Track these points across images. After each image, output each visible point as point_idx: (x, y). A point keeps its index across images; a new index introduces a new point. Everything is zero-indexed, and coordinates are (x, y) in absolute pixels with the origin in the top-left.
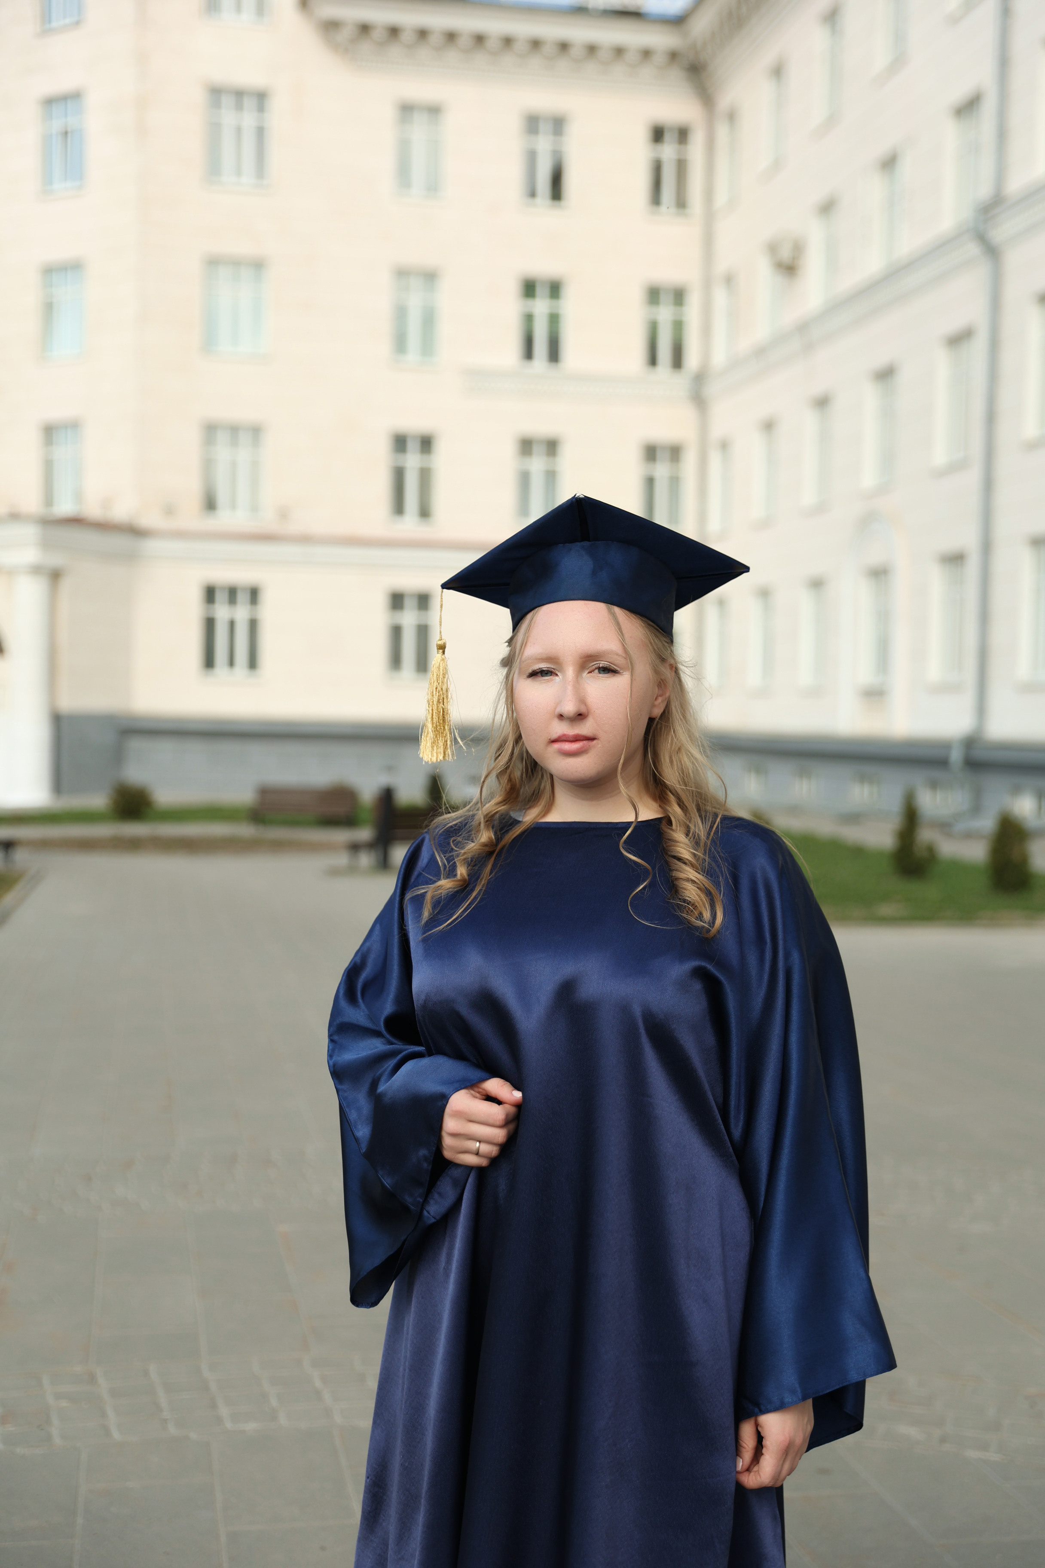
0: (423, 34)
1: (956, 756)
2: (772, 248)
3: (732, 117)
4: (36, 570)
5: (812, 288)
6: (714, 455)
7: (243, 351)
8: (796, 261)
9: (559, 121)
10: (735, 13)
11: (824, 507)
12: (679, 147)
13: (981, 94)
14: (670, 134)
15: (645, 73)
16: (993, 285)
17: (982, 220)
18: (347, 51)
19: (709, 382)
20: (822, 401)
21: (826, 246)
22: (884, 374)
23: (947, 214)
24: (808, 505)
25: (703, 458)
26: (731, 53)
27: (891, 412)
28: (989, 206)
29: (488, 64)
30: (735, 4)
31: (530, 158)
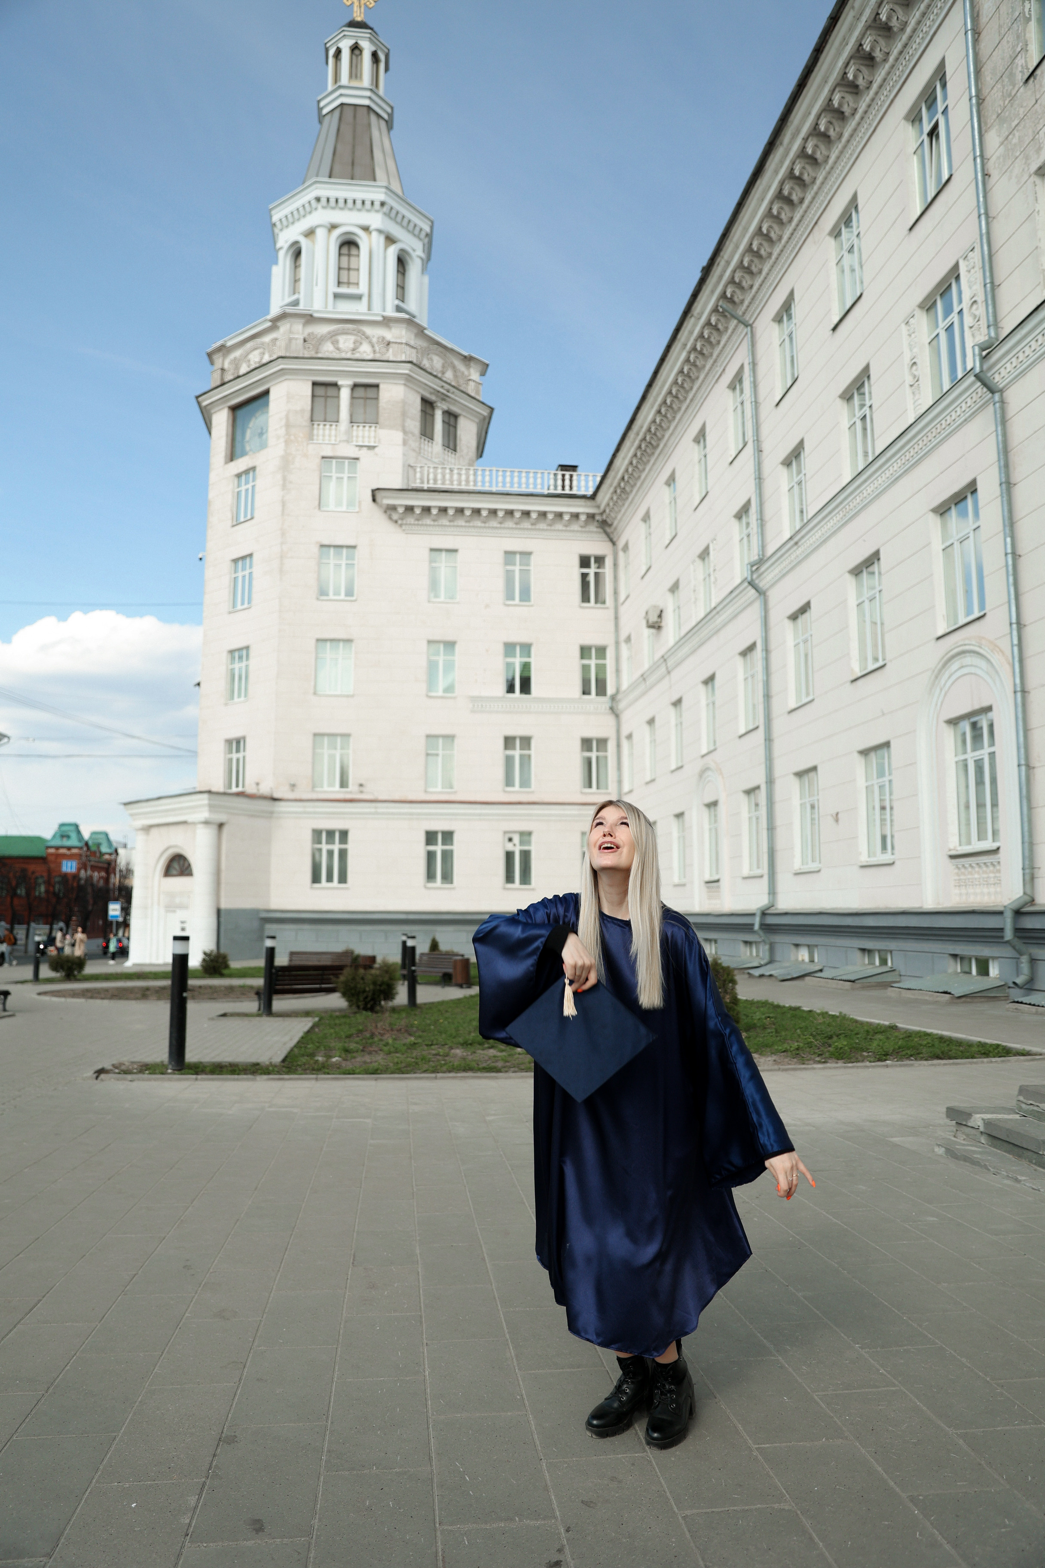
0: (443, 510)
1: (757, 922)
2: (647, 615)
4: (206, 823)
5: (671, 633)
6: (625, 743)
7: (338, 693)
8: (661, 622)
9: (526, 555)
10: (623, 490)
11: (681, 767)
12: (599, 568)
13: (749, 502)
14: (592, 560)
15: (575, 527)
16: (763, 614)
17: (755, 576)
18: (400, 522)
19: (620, 700)
20: (677, 703)
21: (677, 611)
22: (710, 680)
23: (738, 573)
24: (673, 767)
25: (619, 746)
26: (624, 515)
27: (714, 703)
28: (757, 565)
29: (483, 525)
30: (622, 485)
31: (509, 577)
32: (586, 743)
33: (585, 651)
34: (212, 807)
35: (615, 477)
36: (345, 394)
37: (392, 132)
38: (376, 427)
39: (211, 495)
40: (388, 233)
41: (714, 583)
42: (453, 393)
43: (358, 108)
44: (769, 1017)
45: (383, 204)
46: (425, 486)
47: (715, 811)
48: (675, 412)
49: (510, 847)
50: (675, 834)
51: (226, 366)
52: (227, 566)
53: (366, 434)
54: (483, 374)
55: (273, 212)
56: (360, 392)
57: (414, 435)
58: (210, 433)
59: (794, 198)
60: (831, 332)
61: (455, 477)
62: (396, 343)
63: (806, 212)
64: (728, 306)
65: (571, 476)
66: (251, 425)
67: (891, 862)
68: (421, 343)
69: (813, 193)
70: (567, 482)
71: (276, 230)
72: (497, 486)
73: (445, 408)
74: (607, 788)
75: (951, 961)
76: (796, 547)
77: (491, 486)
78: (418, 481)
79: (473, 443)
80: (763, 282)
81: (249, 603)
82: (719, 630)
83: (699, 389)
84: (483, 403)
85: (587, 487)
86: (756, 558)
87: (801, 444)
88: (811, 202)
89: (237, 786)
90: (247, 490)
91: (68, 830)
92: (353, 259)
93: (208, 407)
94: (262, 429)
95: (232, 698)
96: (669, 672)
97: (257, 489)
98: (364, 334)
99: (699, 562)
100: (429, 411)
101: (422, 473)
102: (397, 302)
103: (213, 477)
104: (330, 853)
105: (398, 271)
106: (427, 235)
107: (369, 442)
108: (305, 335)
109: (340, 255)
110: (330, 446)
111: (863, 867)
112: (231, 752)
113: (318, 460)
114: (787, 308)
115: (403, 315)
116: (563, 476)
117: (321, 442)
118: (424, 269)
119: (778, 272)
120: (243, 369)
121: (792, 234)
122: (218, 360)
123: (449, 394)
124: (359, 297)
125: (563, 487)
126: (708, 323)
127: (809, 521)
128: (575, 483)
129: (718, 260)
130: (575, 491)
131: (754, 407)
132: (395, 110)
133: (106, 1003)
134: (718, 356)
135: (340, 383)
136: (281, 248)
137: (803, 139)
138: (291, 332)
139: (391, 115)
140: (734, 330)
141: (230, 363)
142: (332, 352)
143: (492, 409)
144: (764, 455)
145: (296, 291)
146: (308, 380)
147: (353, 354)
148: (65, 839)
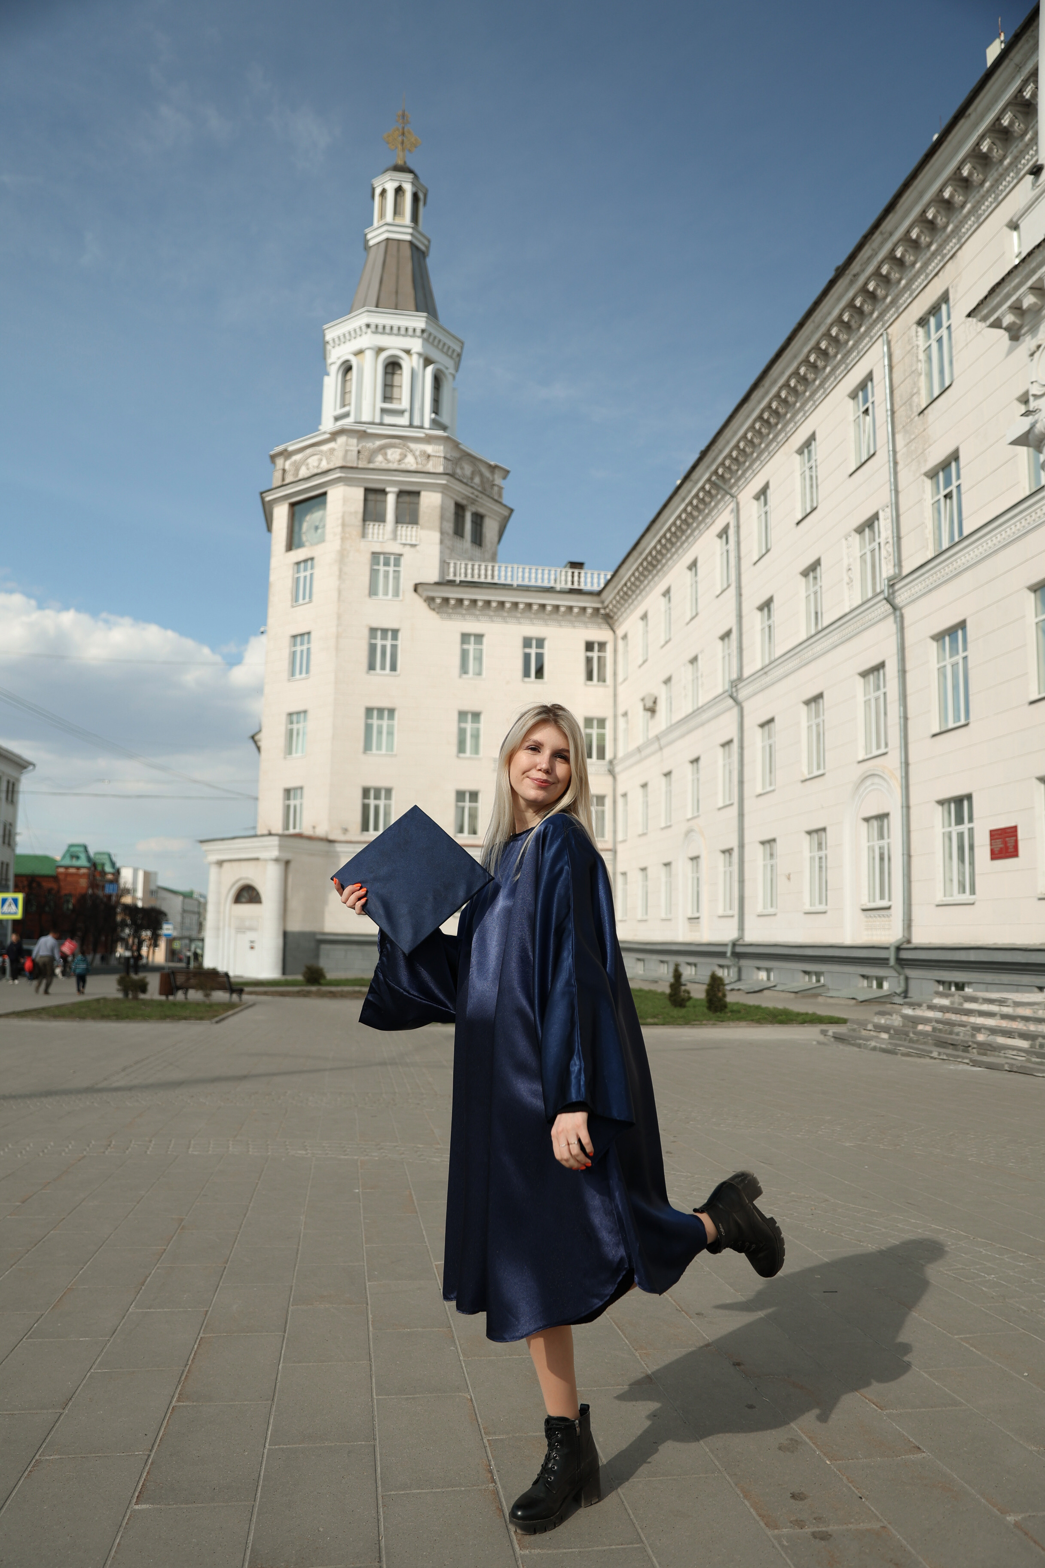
0: (474, 602)
1: (729, 950)
2: (643, 700)
3: (625, 637)
4: (277, 860)
5: (662, 719)
6: (620, 801)
7: (383, 752)
8: (655, 707)
9: (541, 640)
10: (625, 594)
11: (670, 826)
12: (601, 652)
13: (731, 630)
14: (596, 645)
15: (583, 618)
16: (739, 719)
17: (734, 690)
18: (437, 610)
19: (616, 764)
20: (668, 774)
21: (669, 701)
22: (695, 761)
23: (719, 686)
24: (663, 825)
25: (615, 802)
26: (624, 612)
27: (698, 780)
28: (737, 683)
29: (506, 614)
30: (625, 590)
31: (527, 657)
33: (588, 722)
34: (281, 847)
36: (391, 499)
37: (429, 264)
38: (417, 528)
39: (273, 577)
40: (427, 355)
41: (702, 686)
42: (481, 498)
43: (401, 242)
45: (423, 331)
46: (458, 580)
47: (697, 863)
48: (674, 544)
50: (663, 879)
51: (287, 467)
52: (286, 641)
53: (408, 533)
54: (504, 478)
55: (326, 332)
56: (406, 499)
57: (448, 534)
58: (270, 530)
60: (796, 525)
62: (434, 456)
64: (719, 481)
65: (579, 573)
66: (308, 518)
67: (824, 911)
68: (456, 456)
69: (784, 422)
70: (576, 578)
71: (328, 347)
72: (517, 581)
73: (474, 510)
74: (604, 837)
75: (861, 979)
76: (765, 676)
78: (452, 575)
79: (495, 536)
80: (747, 469)
81: (306, 672)
82: (704, 724)
83: (693, 531)
84: (504, 505)
85: (594, 584)
86: (734, 676)
87: (772, 599)
88: (783, 428)
89: (294, 828)
91: (77, 850)
92: (396, 378)
93: (271, 502)
94: (319, 523)
95: (290, 753)
96: (661, 749)
97: (315, 577)
98: (408, 448)
99: (689, 666)
100: (461, 514)
101: (455, 568)
102: (433, 416)
103: (274, 562)
105: (435, 388)
106: (457, 354)
107: (411, 540)
108: (360, 448)
109: (386, 374)
110: (378, 544)
111: (806, 913)
112: (288, 799)
113: (368, 556)
114: (764, 492)
115: (440, 433)
116: (573, 573)
117: (371, 539)
118: (455, 385)
119: (757, 467)
120: (303, 472)
122: (280, 463)
123: (478, 499)
124: (401, 412)
125: (572, 584)
126: (703, 489)
127: (776, 660)
128: (582, 579)
129: (713, 448)
130: (582, 587)
131: (737, 558)
132: (432, 243)
134: (710, 512)
135: (388, 489)
136: (332, 363)
138: (347, 445)
139: (428, 247)
140: (723, 496)
141: (292, 467)
142: (381, 463)
143: (512, 510)
144: (744, 598)
145: (347, 402)
146: (360, 486)
147: (399, 464)
148: (74, 860)
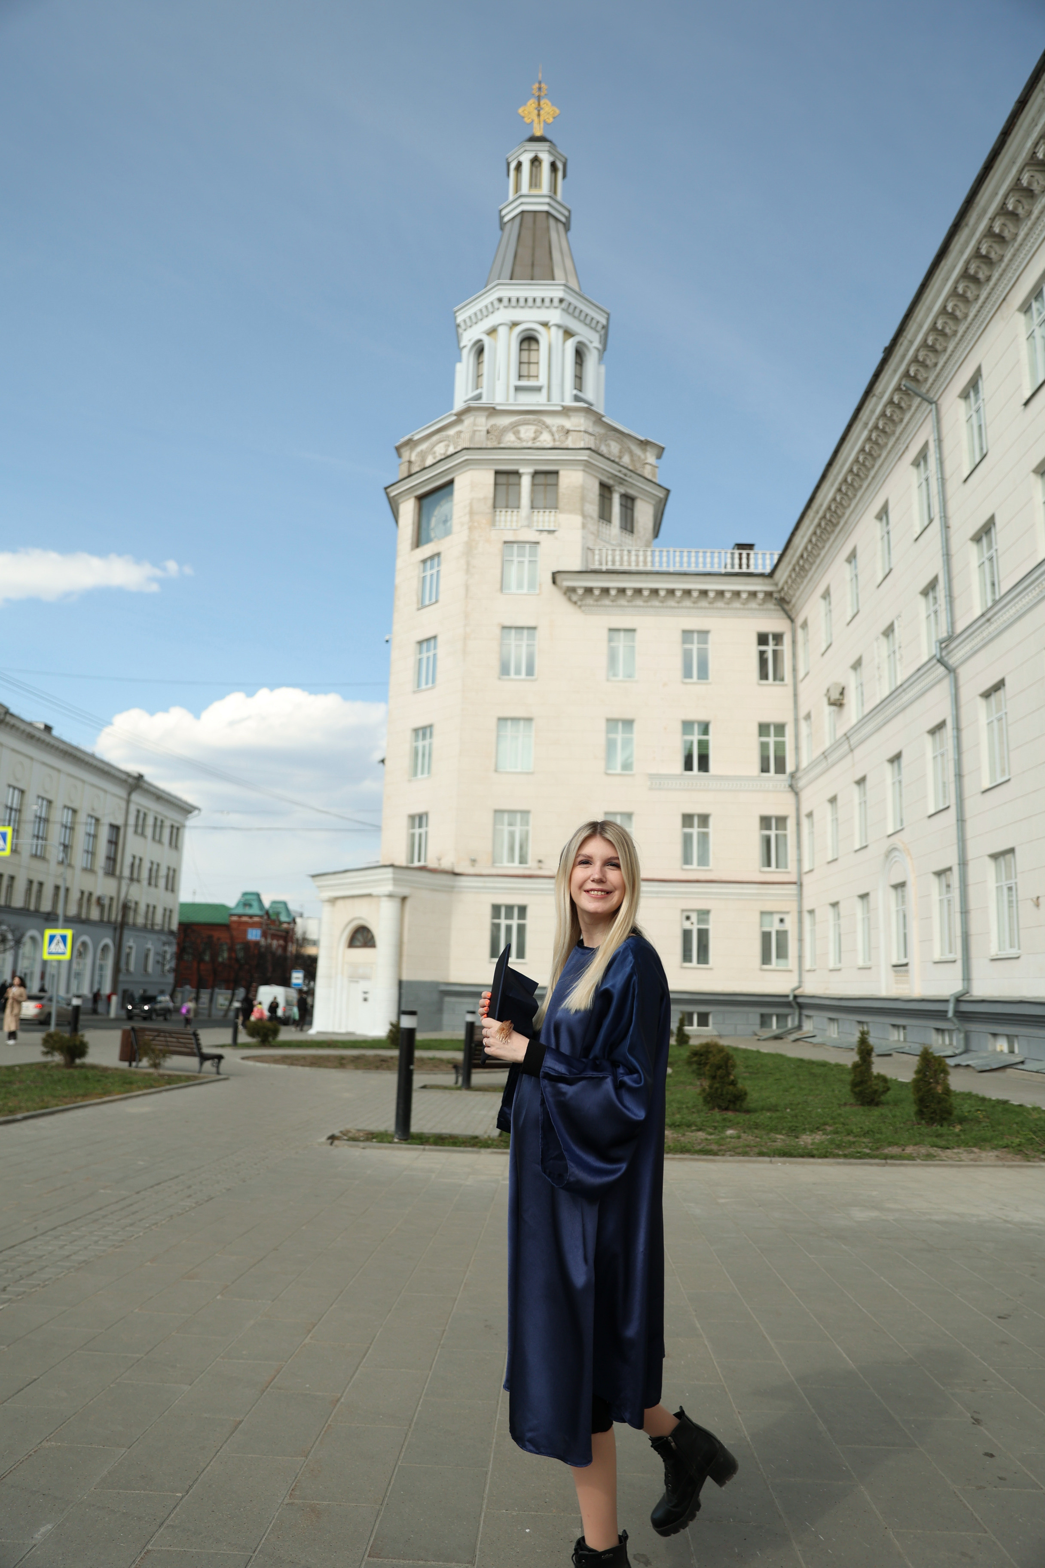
0: (622, 591)
1: (951, 1008)
2: (828, 693)
3: (805, 625)
4: (390, 896)
5: (853, 711)
6: (805, 822)
7: (519, 770)
8: (843, 699)
9: (704, 634)
10: (802, 568)
11: (866, 847)
12: (776, 645)
13: (936, 579)
14: (770, 638)
15: (753, 605)
16: (953, 691)
17: (944, 653)
18: (579, 603)
19: (799, 778)
20: (861, 782)
21: (860, 688)
22: (896, 759)
23: (925, 650)
24: (857, 847)
25: (798, 824)
26: (803, 592)
27: (900, 782)
28: (947, 642)
29: (660, 604)
30: (801, 562)
31: (687, 655)
32: (765, 822)
33: (763, 729)
34: (396, 881)
35: (793, 556)
36: (526, 482)
37: (569, 234)
38: (555, 512)
39: (398, 580)
40: (567, 327)
41: (900, 660)
42: (630, 477)
43: (538, 213)
44: (978, 1110)
45: (561, 301)
46: (604, 568)
47: (903, 891)
48: (856, 490)
49: (687, 925)
50: (859, 915)
51: (413, 458)
52: (412, 648)
53: (546, 519)
54: (659, 457)
55: (457, 314)
56: (541, 479)
57: (592, 518)
58: (397, 521)
59: (981, 276)
60: (1023, 407)
61: (633, 558)
63: (993, 289)
64: (912, 385)
65: (748, 555)
66: (436, 513)
68: (600, 430)
69: (1000, 270)
70: (744, 561)
71: (460, 331)
72: (674, 566)
73: (622, 491)
74: (786, 867)
76: (988, 624)
77: (668, 566)
78: (597, 563)
79: (650, 525)
80: (948, 359)
81: (433, 682)
82: (904, 709)
83: (881, 466)
84: (659, 486)
85: (764, 565)
86: (944, 635)
87: (991, 521)
88: (999, 280)
89: (419, 860)
90: (432, 575)
91: (251, 898)
92: (533, 353)
93: (396, 498)
94: (446, 516)
95: (415, 774)
96: (852, 750)
97: (442, 574)
98: (544, 423)
99: (883, 639)
100: (607, 495)
101: (600, 555)
102: (575, 392)
103: (400, 563)
104: (509, 928)
105: (576, 363)
106: (603, 327)
107: (549, 526)
108: (488, 427)
109: (521, 350)
110: (511, 532)
112: (413, 827)
113: (500, 545)
114: (974, 384)
115: (580, 404)
116: (740, 554)
117: (502, 527)
118: (601, 359)
119: (964, 349)
120: (429, 461)
121: (979, 311)
122: (406, 454)
123: (626, 478)
124: (538, 389)
125: (740, 566)
126: (891, 402)
127: (1002, 598)
128: (752, 561)
129: (901, 340)
130: (752, 570)
131: (940, 483)
132: (573, 213)
133: (307, 1069)
134: (901, 434)
135: (521, 471)
136: (465, 347)
137: (990, 219)
138: (474, 424)
139: (569, 219)
140: (918, 407)
141: (416, 456)
142: (513, 442)
143: (668, 491)
144: (952, 530)
145: (479, 386)
146: (491, 469)
147: (534, 443)
148: (247, 908)
